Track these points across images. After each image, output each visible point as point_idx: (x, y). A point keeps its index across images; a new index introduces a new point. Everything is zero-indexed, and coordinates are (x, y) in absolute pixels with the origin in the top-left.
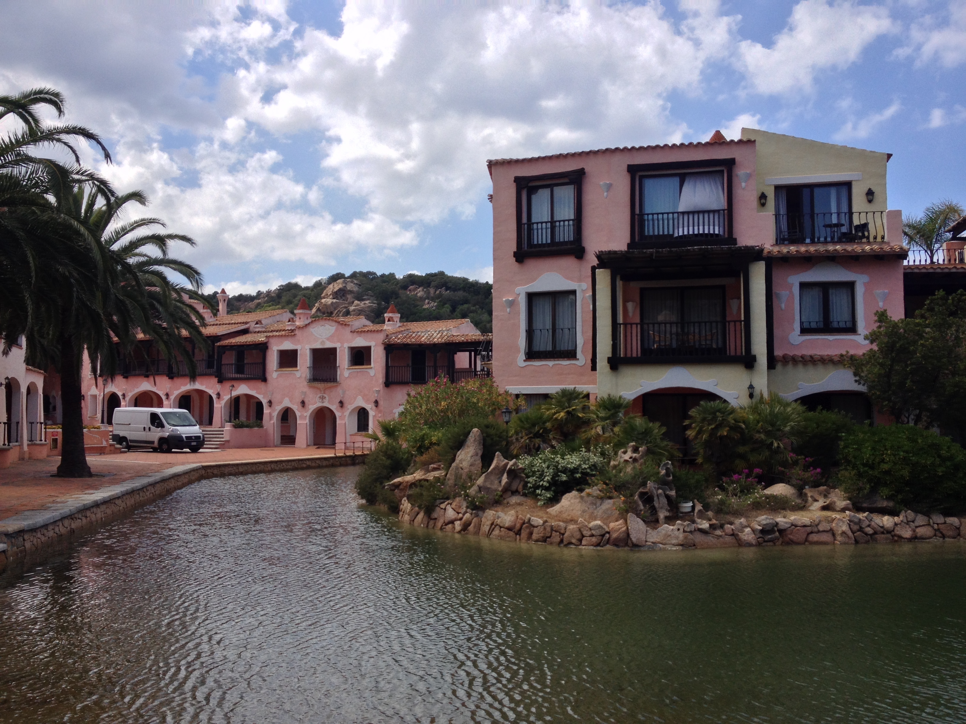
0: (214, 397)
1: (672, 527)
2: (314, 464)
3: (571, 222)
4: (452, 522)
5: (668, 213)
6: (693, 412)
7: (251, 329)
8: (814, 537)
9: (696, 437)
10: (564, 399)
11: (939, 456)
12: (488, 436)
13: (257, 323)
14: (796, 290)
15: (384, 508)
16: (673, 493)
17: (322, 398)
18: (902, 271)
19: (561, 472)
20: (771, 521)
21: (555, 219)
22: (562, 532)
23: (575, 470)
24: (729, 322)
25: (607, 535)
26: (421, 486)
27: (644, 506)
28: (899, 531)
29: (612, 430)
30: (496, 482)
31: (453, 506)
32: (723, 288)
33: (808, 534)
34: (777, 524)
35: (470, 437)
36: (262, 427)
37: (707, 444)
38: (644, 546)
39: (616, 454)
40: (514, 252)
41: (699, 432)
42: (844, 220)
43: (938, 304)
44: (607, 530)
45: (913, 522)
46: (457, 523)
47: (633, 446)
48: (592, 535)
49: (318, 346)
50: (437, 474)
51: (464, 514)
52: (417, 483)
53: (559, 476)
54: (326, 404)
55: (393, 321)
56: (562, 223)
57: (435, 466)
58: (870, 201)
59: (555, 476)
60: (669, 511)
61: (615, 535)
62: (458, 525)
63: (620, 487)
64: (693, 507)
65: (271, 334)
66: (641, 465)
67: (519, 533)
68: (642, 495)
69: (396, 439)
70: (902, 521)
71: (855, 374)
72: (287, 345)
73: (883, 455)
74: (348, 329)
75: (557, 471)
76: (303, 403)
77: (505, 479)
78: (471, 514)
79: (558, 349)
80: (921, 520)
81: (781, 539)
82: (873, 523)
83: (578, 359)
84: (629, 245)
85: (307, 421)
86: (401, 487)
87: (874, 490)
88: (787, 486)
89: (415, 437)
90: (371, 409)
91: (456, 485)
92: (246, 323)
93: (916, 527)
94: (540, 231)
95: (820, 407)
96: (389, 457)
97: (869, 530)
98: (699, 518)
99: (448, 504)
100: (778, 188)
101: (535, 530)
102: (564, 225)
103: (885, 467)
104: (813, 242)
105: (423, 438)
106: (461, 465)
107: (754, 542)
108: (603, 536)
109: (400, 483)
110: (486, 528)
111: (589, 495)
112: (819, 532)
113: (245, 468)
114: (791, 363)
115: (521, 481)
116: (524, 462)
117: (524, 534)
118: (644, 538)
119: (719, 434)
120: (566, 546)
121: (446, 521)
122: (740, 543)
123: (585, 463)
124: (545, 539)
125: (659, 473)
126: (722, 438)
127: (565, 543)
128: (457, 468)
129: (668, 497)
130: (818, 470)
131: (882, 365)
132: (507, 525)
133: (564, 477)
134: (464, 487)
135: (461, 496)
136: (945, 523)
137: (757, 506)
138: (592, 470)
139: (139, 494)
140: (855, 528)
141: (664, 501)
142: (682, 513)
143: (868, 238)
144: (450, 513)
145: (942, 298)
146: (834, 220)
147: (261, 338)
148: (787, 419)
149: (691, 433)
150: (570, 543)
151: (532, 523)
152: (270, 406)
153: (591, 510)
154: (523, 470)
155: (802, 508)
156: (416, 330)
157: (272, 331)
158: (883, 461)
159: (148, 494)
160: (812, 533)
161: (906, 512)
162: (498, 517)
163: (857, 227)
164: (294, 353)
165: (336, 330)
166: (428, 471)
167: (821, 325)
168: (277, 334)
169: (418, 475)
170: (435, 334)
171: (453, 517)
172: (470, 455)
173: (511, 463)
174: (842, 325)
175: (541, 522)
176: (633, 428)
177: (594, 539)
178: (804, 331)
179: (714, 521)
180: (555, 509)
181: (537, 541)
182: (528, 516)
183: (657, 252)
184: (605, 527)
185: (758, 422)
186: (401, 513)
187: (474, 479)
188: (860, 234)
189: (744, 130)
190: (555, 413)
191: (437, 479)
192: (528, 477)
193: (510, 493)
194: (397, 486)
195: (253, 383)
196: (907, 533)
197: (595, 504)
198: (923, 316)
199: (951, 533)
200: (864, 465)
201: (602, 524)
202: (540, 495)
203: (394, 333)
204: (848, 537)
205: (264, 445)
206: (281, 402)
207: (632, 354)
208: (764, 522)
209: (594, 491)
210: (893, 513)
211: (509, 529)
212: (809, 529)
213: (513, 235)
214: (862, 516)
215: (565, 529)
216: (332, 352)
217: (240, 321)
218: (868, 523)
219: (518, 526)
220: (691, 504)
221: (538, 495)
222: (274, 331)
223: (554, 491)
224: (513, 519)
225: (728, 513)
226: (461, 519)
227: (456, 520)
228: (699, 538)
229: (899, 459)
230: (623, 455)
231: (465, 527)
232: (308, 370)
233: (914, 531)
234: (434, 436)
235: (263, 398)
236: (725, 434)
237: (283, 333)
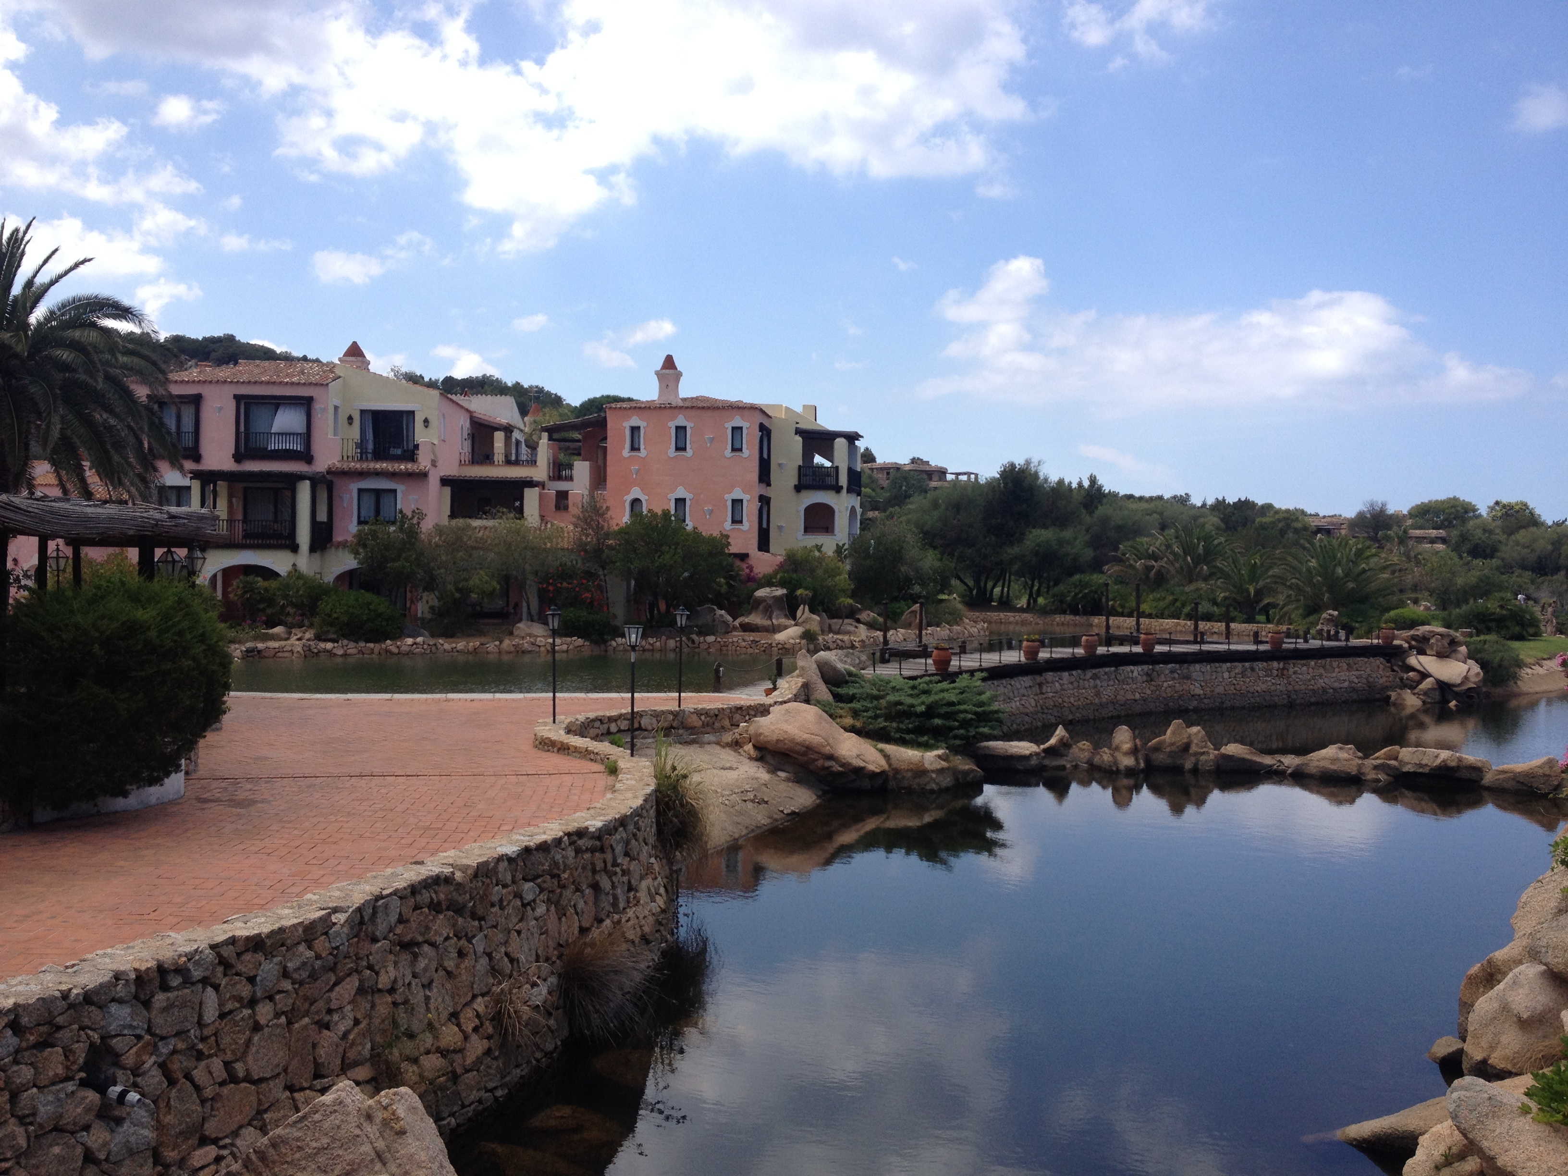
3: (192, 434)
5: (264, 433)
8: (280, 654)
11: (369, 609)
14: (355, 494)
21: (181, 430)
28: (335, 651)
33: (276, 653)
34: (260, 647)
45: (346, 646)
56: (185, 434)
58: (426, 427)
70: (339, 646)
80: (352, 645)
82: (318, 647)
84: (234, 455)
87: (327, 629)
93: (348, 649)
97: (316, 651)
100: (365, 412)
102: (187, 436)
103: (335, 615)
136: (365, 646)
137: (256, 638)
140: (307, 649)
155: (287, 639)
158: (337, 612)
160: (279, 652)
161: (343, 640)
167: (373, 519)
178: (359, 522)
196: (340, 652)
204: (301, 654)
208: (249, 646)
210: (333, 641)
212: (279, 650)
214: (313, 643)
218: (315, 646)
229: (345, 611)
233: (346, 651)
236: (248, 596)
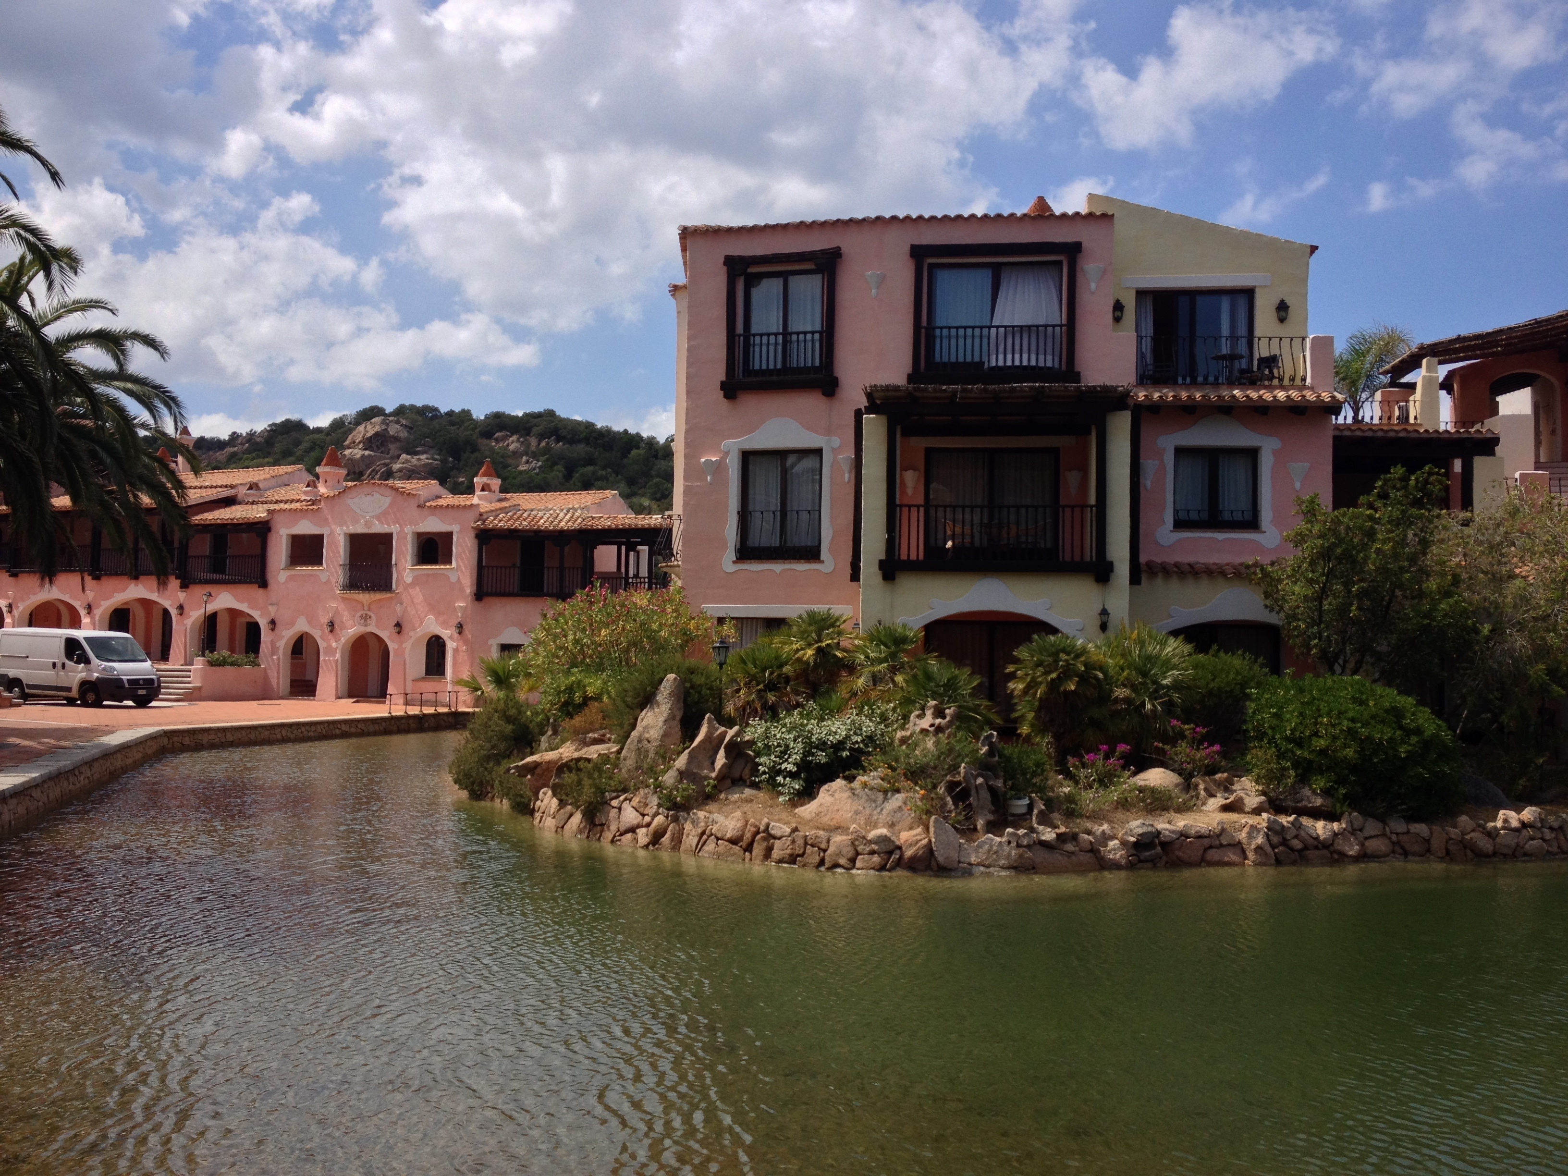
0: (173, 612)
1: (998, 839)
2: (353, 730)
3: (817, 336)
4: (632, 830)
5: (973, 328)
6: (1022, 653)
7: (240, 497)
8: (1213, 855)
9: (1025, 692)
10: (812, 628)
11: (1401, 727)
12: (692, 687)
13: (250, 488)
14: (1169, 459)
15: (503, 805)
16: (999, 783)
17: (365, 618)
18: (1331, 433)
19: (817, 747)
20: (1150, 829)
21: (790, 330)
22: (823, 846)
23: (839, 746)
24: (1064, 507)
25: (898, 852)
26: (579, 770)
27: (955, 804)
28: (1341, 845)
29: (893, 681)
30: (707, 763)
31: (635, 801)
32: (1055, 452)
33: (1206, 849)
34: (1159, 833)
35: (662, 688)
36: (259, 665)
37: (1044, 706)
38: (956, 869)
39: (906, 718)
40: (722, 383)
41: (1031, 686)
42: (1242, 349)
43: (1394, 487)
44: (898, 843)
45: (1361, 830)
46: (642, 832)
47: (935, 707)
48: (872, 852)
49: (360, 529)
50: (602, 748)
51: (654, 817)
52: (572, 764)
53: (813, 754)
54: (372, 629)
55: (490, 490)
56: (801, 337)
57: (596, 735)
58: (1282, 320)
59: (807, 753)
60: (993, 812)
61: (909, 853)
62: (643, 836)
63: (915, 774)
64: (1030, 807)
65: (276, 507)
66: (948, 737)
67: (749, 848)
68: (951, 787)
69: (510, 688)
70: (1344, 829)
71: (1267, 595)
72: (305, 527)
73: (1316, 724)
74: (413, 503)
75: (810, 747)
76: (331, 625)
77: (721, 759)
78: (667, 817)
79: (789, 544)
80: (1372, 827)
81: (1164, 858)
82: (1302, 833)
83: (823, 562)
84: (911, 378)
85: (338, 656)
86: (538, 771)
87: (1303, 779)
88: (1168, 772)
89: (558, 687)
90: (451, 638)
91: (638, 768)
92: (232, 487)
93: (1366, 838)
94: (764, 348)
95: (1215, 647)
96: (509, 719)
97: (1297, 844)
98: (1039, 823)
99: (626, 799)
100: (1141, 294)
101: (778, 844)
102: (805, 340)
103: (1322, 743)
104: (1194, 383)
105: (570, 689)
106: (647, 736)
107: (1123, 862)
108: (890, 853)
109: (537, 765)
110: (690, 840)
111: (865, 785)
112: (1221, 846)
113: (238, 735)
114: (1160, 575)
115: (747, 762)
116: (755, 730)
117: (758, 849)
118: (954, 856)
119: (1062, 689)
120: (829, 869)
121: (622, 829)
122: (1103, 864)
123: (855, 733)
124: (792, 859)
125: (977, 751)
126: (1067, 693)
127: (827, 864)
128: (640, 741)
129: (992, 790)
130: (1216, 748)
131: (1311, 582)
132: (728, 836)
133: (822, 757)
134: (652, 771)
135: (648, 786)
136: (1408, 832)
137: (1124, 804)
138: (867, 746)
139: (68, 779)
140: (1275, 840)
141: (985, 795)
142: (1013, 815)
143: (1281, 379)
144: (630, 816)
145: (1401, 479)
146: (1225, 350)
147: (259, 513)
148: (1167, 665)
149: (1016, 686)
150: (836, 865)
151: (773, 832)
152: (273, 630)
153: (868, 812)
154: (752, 743)
155: (1192, 807)
156: (529, 507)
157: (277, 502)
158: (1316, 734)
159: (82, 778)
160: (1211, 847)
161: (1350, 814)
162: (714, 822)
163: (1262, 360)
164: (317, 540)
165: (392, 504)
166: (586, 744)
167: (1205, 516)
168: (287, 506)
169: (567, 751)
170: (562, 515)
171: (635, 822)
172: (662, 719)
173: (731, 732)
174: (1238, 517)
175: (788, 830)
176: (929, 677)
177: (876, 859)
178: (1180, 524)
179: (1063, 829)
180: (808, 810)
181: (780, 861)
182: (766, 820)
183: (964, 390)
184: (894, 838)
185: (1122, 669)
186: (538, 815)
187: (671, 759)
188: (1267, 372)
189: (1091, 197)
190: (797, 651)
191: (605, 758)
192: (758, 754)
193: (729, 782)
194: (532, 768)
195: (242, 589)
196: (1353, 850)
197: (875, 801)
198: (1371, 506)
199: (1416, 848)
200: (1289, 740)
201: (889, 834)
202: (783, 786)
203: (492, 511)
204: (1266, 854)
205: (264, 694)
206: (292, 623)
207: (909, 555)
208: (1140, 831)
209: (873, 778)
210: (1331, 817)
211: (734, 841)
212: (1206, 842)
213: (721, 354)
214: (1285, 820)
215: (828, 841)
216: (386, 539)
217: (220, 483)
218: (1294, 832)
219: (748, 835)
220: (1026, 801)
221: (780, 785)
222: (281, 502)
223: (805, 781)
224: (739, 825)
225: (1081, 816)
226: (648, 825)
227: (639, 826)
228: (1041, 856)
229: (1342, 731)
230: (918, 721)
231: (656, 838)
232: (340, 572)
233: (1362, 845)
234: (590, 684)
235: (261, 616)
236: (1073, 688)
237: (298, 505)
